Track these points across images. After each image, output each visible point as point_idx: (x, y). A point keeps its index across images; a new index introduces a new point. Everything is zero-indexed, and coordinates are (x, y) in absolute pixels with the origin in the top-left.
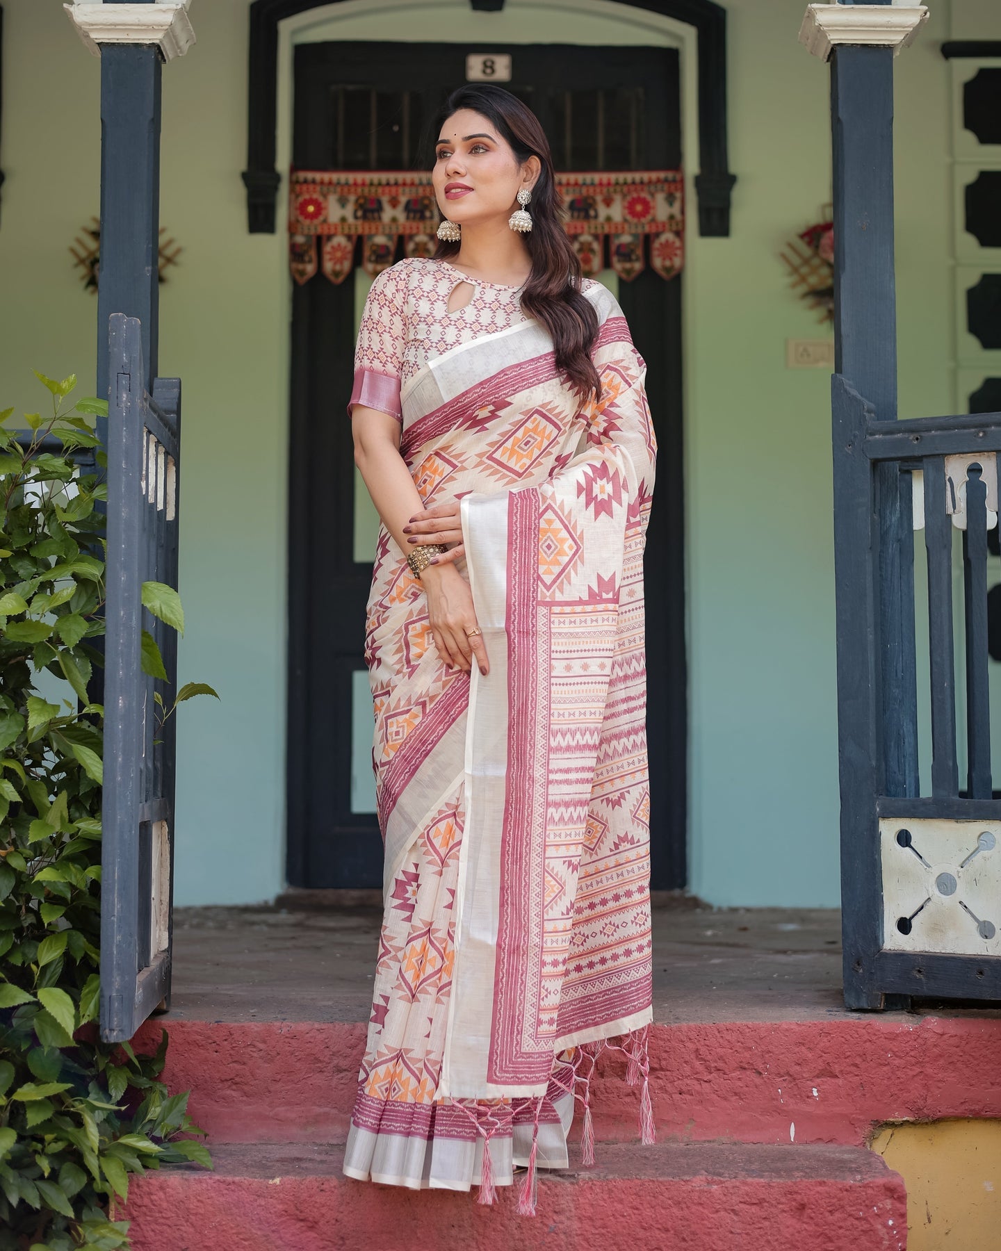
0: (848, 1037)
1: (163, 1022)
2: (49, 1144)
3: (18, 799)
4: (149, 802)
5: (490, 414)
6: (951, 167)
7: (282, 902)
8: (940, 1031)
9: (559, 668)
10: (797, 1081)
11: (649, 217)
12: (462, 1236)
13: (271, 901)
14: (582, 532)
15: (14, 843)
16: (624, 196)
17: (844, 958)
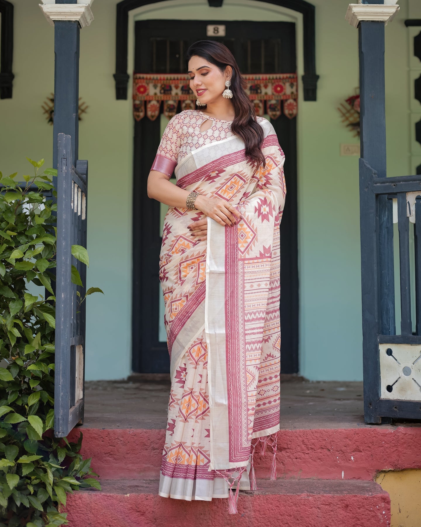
0: (366, 435)
1: (81, 429)
2: (33, 480)
3: (20, 336)
4: (75, 337)
5: (216, 175)
6: (409, 72)
7: (130, 379)
8: (404, 433)
9: (248, 286)
10: (345, 454)
11: (283, 93)
12: (205, 518)
13: (126, 378)
14: (257, 228)
15: (18, 354)
16: (272, 84)
17: (364, 402)
